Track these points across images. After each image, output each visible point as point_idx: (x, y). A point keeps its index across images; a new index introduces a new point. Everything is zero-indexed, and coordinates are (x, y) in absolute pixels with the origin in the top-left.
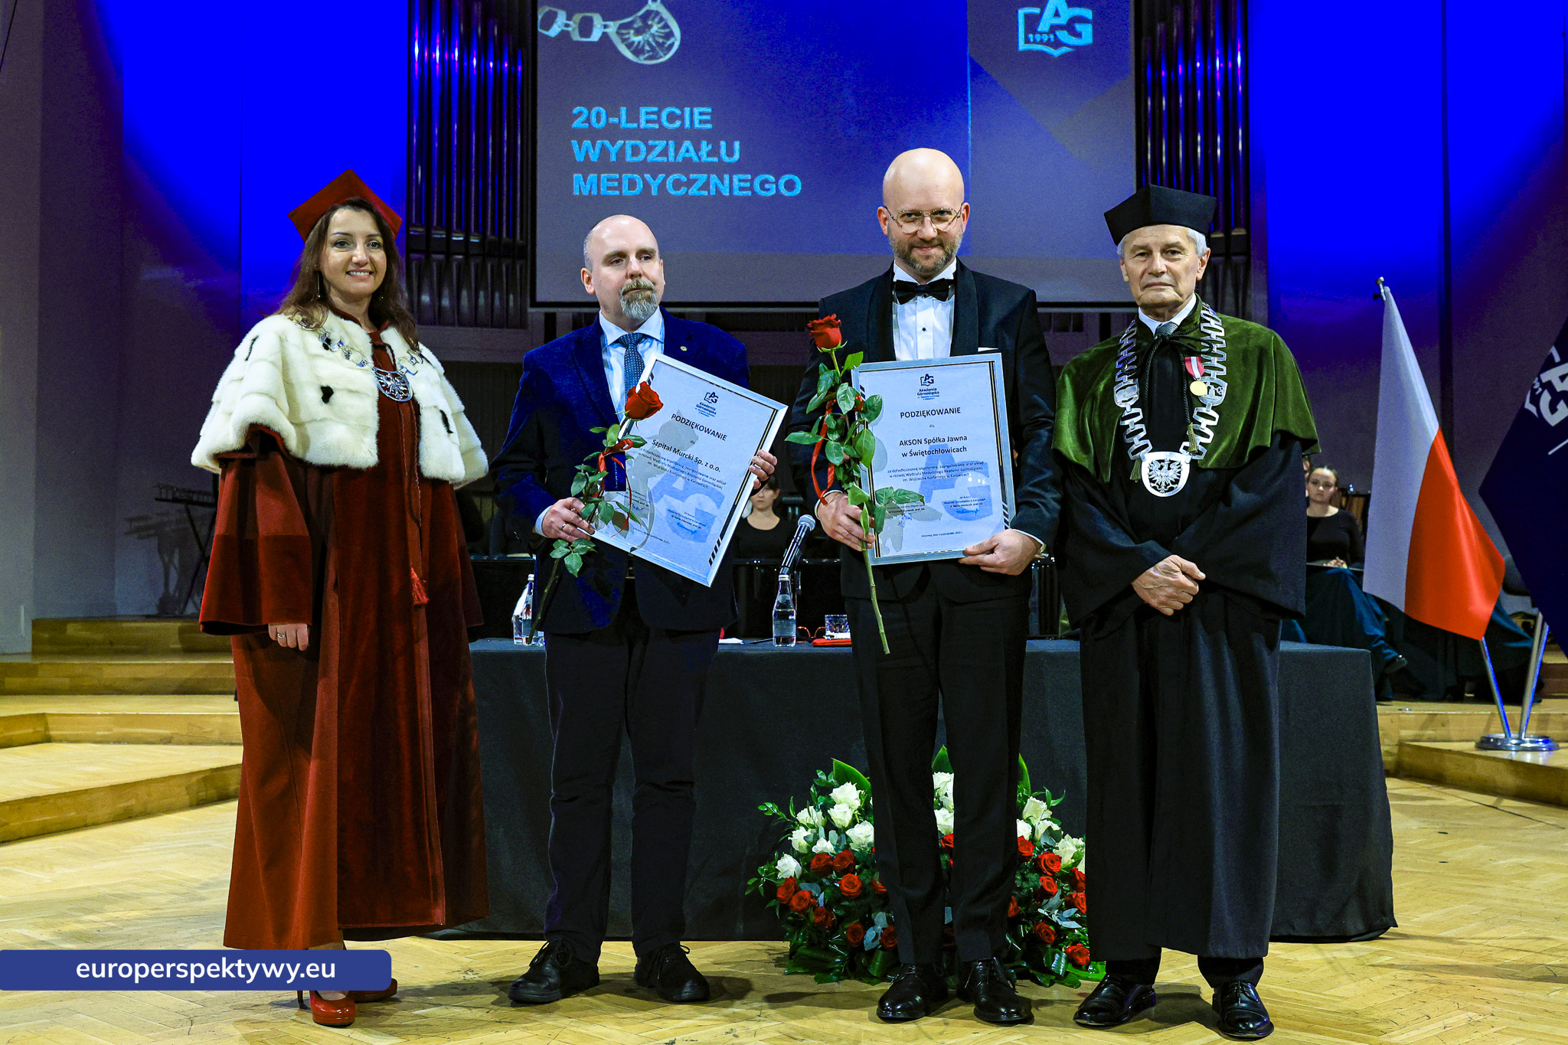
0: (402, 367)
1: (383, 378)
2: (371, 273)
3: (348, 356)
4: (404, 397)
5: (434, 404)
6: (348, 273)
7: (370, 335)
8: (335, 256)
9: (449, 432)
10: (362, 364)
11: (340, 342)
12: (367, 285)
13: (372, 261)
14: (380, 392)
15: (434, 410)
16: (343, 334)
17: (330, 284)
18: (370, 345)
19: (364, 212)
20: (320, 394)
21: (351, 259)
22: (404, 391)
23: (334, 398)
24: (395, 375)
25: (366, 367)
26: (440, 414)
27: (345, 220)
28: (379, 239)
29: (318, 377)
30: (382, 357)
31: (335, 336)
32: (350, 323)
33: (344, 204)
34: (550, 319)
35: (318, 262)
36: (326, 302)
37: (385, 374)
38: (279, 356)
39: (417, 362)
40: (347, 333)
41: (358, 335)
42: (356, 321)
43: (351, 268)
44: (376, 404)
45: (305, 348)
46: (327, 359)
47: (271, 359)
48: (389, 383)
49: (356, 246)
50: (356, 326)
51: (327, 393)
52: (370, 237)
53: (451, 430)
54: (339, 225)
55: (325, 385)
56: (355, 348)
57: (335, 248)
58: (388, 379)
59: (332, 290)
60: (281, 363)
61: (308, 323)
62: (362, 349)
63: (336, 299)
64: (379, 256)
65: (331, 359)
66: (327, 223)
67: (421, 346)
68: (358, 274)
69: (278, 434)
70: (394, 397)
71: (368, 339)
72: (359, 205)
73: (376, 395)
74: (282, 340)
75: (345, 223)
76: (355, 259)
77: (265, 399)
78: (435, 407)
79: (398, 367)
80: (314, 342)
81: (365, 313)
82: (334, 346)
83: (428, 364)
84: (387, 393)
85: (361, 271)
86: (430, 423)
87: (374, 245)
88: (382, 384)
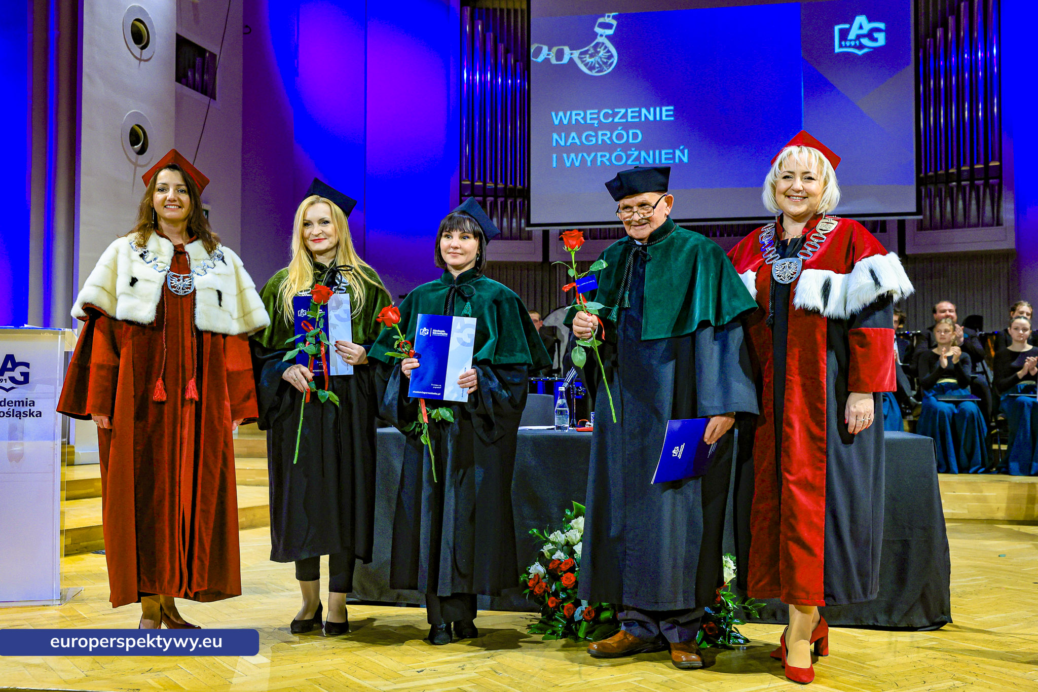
2: (180, 207)
5: (209, 287)
6: (165, 207)
7: (176, 246)
8: (159, 197)
9: (221, 305)
12: (176, 214)
13: (180, 200)
15: (210, 290)
19: (177, 172)
20: (128, 282)
21: (166, 198)
23: (137, 284)
26: (216, 293)
28: (185, 188)
32: (164, 239)
33: (167, 167)
36: (156, 226)
38: (112, 262)
42: (167, 237)
43: (166, 203)
44: (161, 286)
46: (139, 262)
49: (168, 189)
50: (167, 240)
51: (134, 281)
52: (179, 185)
53: (223, 304)
54: (161, 179)
55: (134, 277)
57: (158, 192)
59: (160, 218)
68: (171, 207)
71: (172, 249)
72: (173, 168)
77: (93, 287)
85: (172, 205)
86: (204, 298)
87: (181, 191)
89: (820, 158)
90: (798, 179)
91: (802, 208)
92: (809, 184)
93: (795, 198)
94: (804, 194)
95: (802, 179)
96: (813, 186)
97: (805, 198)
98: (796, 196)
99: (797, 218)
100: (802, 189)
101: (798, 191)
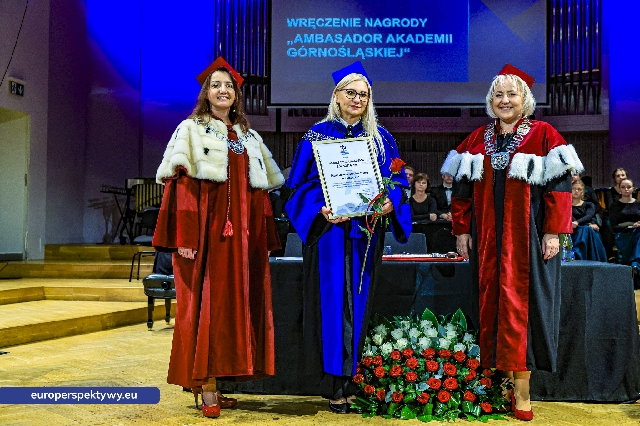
0: (241, 139)
1: (232, 144)
2: (228, 98)
3: (217, 135)
4: (240, 152)
5: (255, 156)
6: (218, 98)
7: (227, 126)
8: (213, 91)
9: (262, 169)
10: (223, 138)
11: (214, 129)
12: (227, 103)
13: (228, 93)
14: (229, 149)
15: (256, 159)
16: (216, 126)
17: (211, 104)
18: (227, 131)
19: (225, 73)
20: (203, 151)
21: (219, 92)
22: (240, 149)
23: (210, 153)
24: (237, 143)
25: (225, 139)
26: (258, 161)
27: (218, 76)
28: (232, 84)
29: (203, 145)
30: (232, 135)
31: (212, 127)
32: (219, 121)
33: (218, 69)
34: (279, 112)
35: (207, 95)
36: (209, 112)
37: (233, 142)
38: (188, 136)
39: (247, 136)
40: (218, 126)
41: (222, 126)
42: (221, 120)
43: (219, 95)
44: (227, 155)
45: (199, 133)
46: (207, 137)
47: (184, 137)
48: (234, 146)
49: (221, 85)
50: (222, 122)
51: (206, 151)
52: (228, 82)
53: (263, 168)
54: (214, 78)
55: (206, 148)
56: (220, 131)
57: (213, 88)
58: (234, 144)
59: (213, 106)
60: (188, 139)
61: (201, 121)
62: (223, 132)
63: (214, 110)
64: (232, 91)
65: (209, 137)
66: (210, 77)
67: (250, 130)
68: (223, 98)
69: (186, 169)
70: (236, 152)
71: (226, 128)
72: (223, 70)
73: (228, 151)
74: (189, 130)
75: (217, 76)
76: (221, 92)
77: (182, 154)
78: (256, 158)
79: (239, 139)
80: (202, 129)
81: (226, 116)
82: (211, 130)
83: (253, 137)
84: (233, 150)
85: (224, 97)
86: (254, 164)
87: (229, 86)
88: (231, 146)
89: (519, 81)
90: (506, 96)
91: (510, 114)
92: (513, 98)
93: (505, 108)
94: (510, 105)
95: (508, 96)
96: (517, 100)
97: (512, 108)
98: (506, 107)
99: (508, 121)
100: (508, 102)
101: (507, 104)
